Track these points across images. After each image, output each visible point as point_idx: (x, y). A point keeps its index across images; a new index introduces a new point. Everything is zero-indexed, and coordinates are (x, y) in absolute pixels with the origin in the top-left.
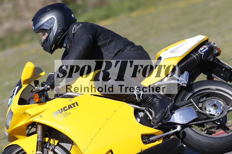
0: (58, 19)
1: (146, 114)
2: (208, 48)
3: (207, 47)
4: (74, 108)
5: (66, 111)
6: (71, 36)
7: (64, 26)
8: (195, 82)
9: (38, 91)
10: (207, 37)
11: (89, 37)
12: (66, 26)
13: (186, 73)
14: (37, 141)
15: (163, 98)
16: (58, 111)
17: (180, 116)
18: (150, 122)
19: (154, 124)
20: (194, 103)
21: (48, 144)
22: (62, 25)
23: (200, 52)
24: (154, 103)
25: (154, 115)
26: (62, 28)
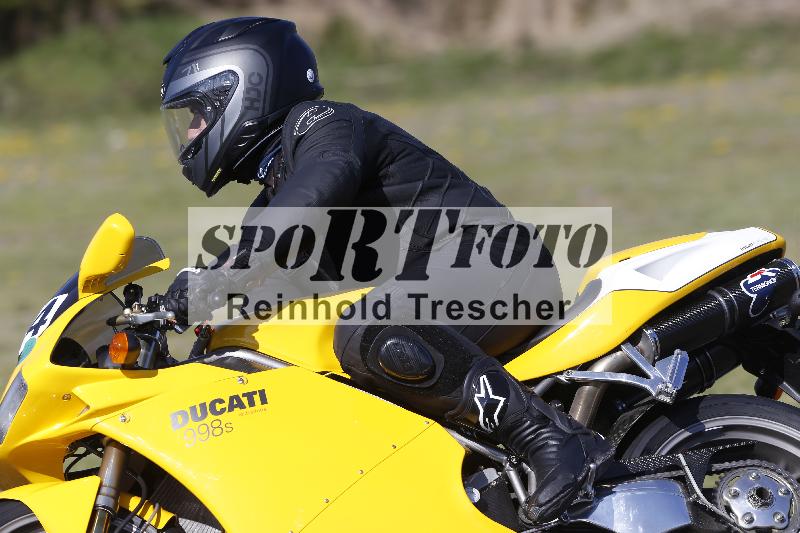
0: (249, 78)
1: (507, 478)
2: (774, 279)
3: (774, 274)
4: (248, 409)
5: (217, 417)
6: (288, 146)
7: (267, 109)
8: (707, 392)
9: (129, 323)
10: (780, 239)
11: (349, 163)
12: (274, 108)
13: (679, 355)
14: (95, 506)
15: (577, 431)
16: (189, 412)
17: (627, 509)
18: (517, 509)
19: (526, 520)
20: (686, 468)
21: (137, 521)
22: (258, 105)
23: (744, 289)
24: (543, 445)
25: (533, 489)
26: (258, 114)
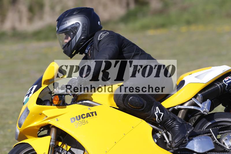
0: (83, 25)
4: (92, 117)
5: (84, 119)
7: (88, 33)
13: (208, 101)
14: (50, 145)
15: (184, 122)
16: (75, 118)
18: (166, 145)
19: (170, 148)
20: (212, 133)
21: (61, 149)
22: (86, 32)
24: (174, 126)
26: (86, 34)
